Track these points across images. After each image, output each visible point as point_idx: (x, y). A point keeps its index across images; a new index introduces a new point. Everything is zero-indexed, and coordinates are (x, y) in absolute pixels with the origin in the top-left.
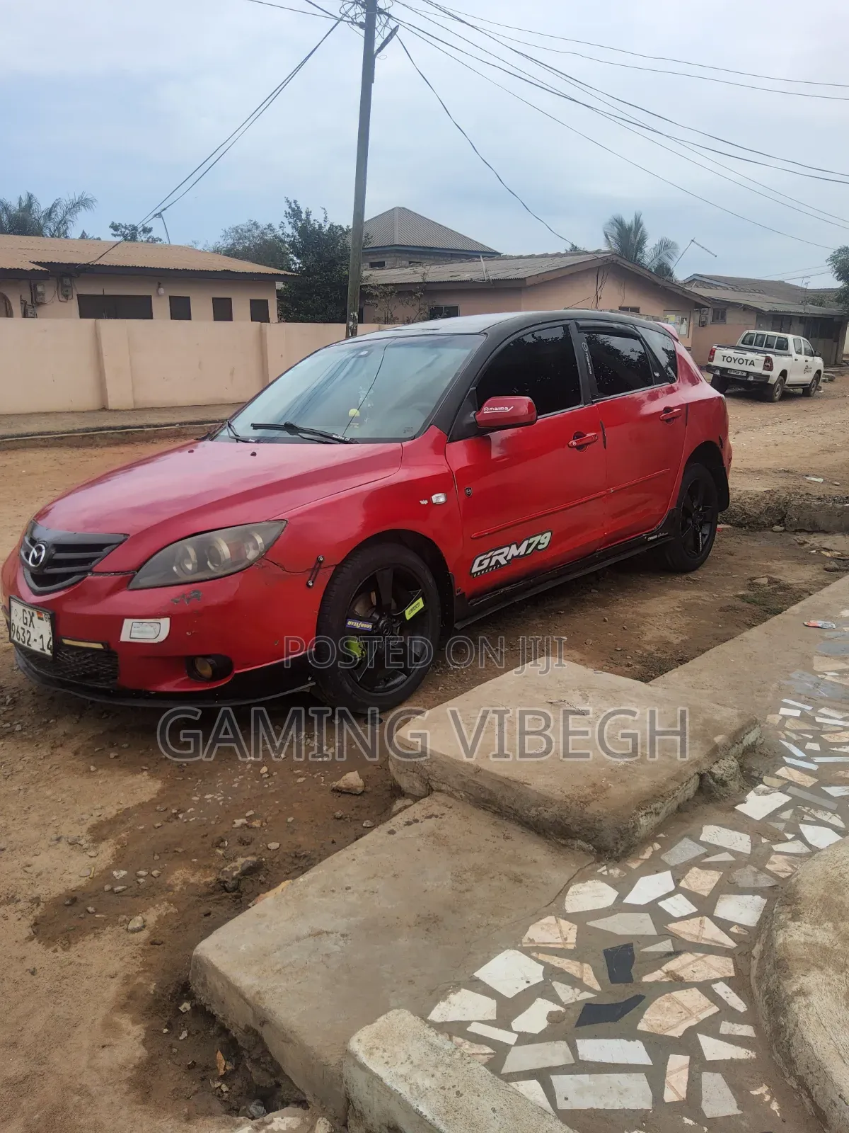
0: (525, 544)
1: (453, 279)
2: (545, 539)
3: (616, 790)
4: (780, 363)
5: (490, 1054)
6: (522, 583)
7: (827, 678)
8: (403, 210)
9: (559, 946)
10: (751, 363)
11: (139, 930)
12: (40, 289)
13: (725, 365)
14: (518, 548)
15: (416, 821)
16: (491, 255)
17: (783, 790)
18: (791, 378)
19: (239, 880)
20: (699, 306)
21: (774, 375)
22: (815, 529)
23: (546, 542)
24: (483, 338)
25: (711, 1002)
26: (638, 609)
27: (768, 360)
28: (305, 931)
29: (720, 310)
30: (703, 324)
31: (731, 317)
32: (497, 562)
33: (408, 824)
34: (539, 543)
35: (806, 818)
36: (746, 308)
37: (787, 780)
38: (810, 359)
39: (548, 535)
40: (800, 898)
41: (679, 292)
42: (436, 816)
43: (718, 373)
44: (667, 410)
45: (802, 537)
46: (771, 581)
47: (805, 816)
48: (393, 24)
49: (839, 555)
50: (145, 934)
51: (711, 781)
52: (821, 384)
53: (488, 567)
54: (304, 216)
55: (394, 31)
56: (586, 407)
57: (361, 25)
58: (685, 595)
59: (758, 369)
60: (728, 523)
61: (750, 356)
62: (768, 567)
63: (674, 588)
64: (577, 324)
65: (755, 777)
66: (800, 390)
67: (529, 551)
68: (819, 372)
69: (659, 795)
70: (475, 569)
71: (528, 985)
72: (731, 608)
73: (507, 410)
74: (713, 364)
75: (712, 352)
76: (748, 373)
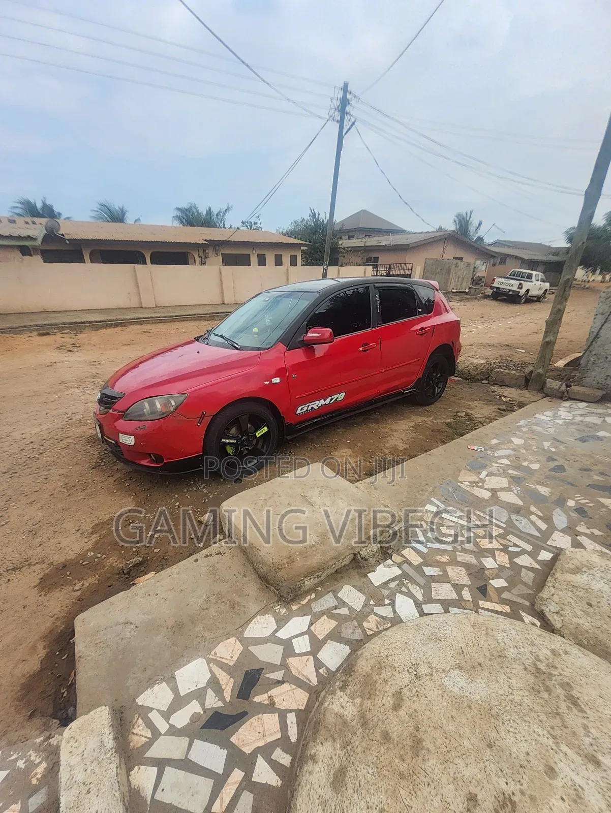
0: (330, 398)
1: (379, 244)
2: (341, 396)
3: (299, 563)
4: (526, 285)
5: (148, 738)
6: (328, 416)
7: (463, 486)
8: (364, 212)
9: (226, 662)
10: (512, 285)
11: (78, 590)
12: (207, 251)
13: (499, 286)
14: (325, 401)
15: (211, 555)
16: (402, 232)
17: (399, 566)
18: (530, 293)
19: (131, 570)
20: (493, 257)
21: (523, 291)
22: (503, 384)
23: (342, 397)
24: (318, 295)
25: (280, 729)
26: (393, 426)
27: (521, 284)
28: (122, 620)
29: (504, 258)
30: (494, 265)
31: (509, 262)
32: (312, 408)
33: (207, 556)
34: (338, 398)
35: (404, 589)
36: (516, 257)
37: (405, 558)
38: (542, 283)
39: (344, 394)
40: (354, 671)
41: (484, 250)
42: (221, 554)
43: (495, 290)
44: (422, 329)
45: (494, 388)
46: (467, 415)
47: (403, 587)
48: (353, 119)
49: (510, 401)
50: (78, 593)
51: (359, 557)
52: (546, 295)
53: (307, 410)
54: (317, 216)
55: (353, 124)
56: (373, 329)
57: (338, 121)
58: (419, 419)
59: (515, 288)
60: (460, 377)
61: (512, 282)
62: (470, 405)
63: (416, 415)
64: (374, 286)
65: (388, 553)
66: (535, 299)
67: (332, 402)
68: (546, 290)
69: (321, 568)
70: (299, 411)
71: (196, 688)
72: (438, 431)
73: (318, 335)
74: (493, 285)
75: (494, 280)
76: (510, 290)
